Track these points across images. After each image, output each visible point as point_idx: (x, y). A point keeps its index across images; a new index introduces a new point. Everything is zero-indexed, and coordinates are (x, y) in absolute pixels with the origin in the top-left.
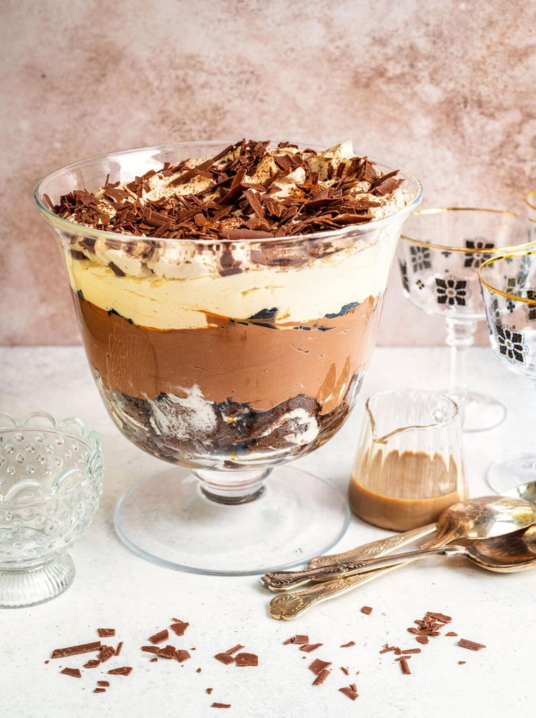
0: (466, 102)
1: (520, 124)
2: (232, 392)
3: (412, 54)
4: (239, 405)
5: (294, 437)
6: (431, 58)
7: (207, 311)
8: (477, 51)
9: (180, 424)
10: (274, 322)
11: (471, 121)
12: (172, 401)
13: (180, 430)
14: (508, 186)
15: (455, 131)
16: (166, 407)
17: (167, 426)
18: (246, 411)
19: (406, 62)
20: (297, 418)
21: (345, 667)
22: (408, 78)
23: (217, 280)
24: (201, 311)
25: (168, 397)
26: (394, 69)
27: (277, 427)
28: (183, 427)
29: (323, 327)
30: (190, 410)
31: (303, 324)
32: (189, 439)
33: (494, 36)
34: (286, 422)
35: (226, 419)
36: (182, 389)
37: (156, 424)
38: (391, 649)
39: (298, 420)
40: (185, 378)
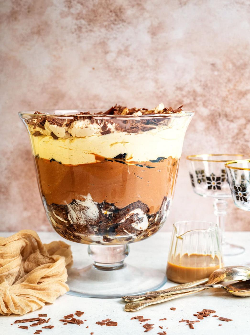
0: (220, 115)
1: (246, 125)
2: (106, 197)
3: (194, 94)
4: (109, 204)
5: (136, 225)
6: (203, 96)
7: (96, 154)
8: (224, 93)
9: (82, 216)
10: (125, 161)
11: (223, 123)
12: (78, 203)
13: (82, 219)
14: (241, 153)
15: (216, 128)
16: (75, 207)
17: (76, 218)
18: (113, 208)
19: (192, 98)
20: (137, 214)
21: (161, 326)
22: (193, 105)
23: (100, 137)
24: (93, 154)
25: (76, 201)
26: (186, 101)
27: (128, 218)
28: (83, 218)
29: (149, 166)
30: (86, 207)
31: (139, 163)
32: (86, 224)
33: (231, 86)
34: (132, 215)
35: (104, 212)
36: (83, 196)
37: (71, 218)
38: (184, 321)
39: (138, 215)
40: (84, 190)
